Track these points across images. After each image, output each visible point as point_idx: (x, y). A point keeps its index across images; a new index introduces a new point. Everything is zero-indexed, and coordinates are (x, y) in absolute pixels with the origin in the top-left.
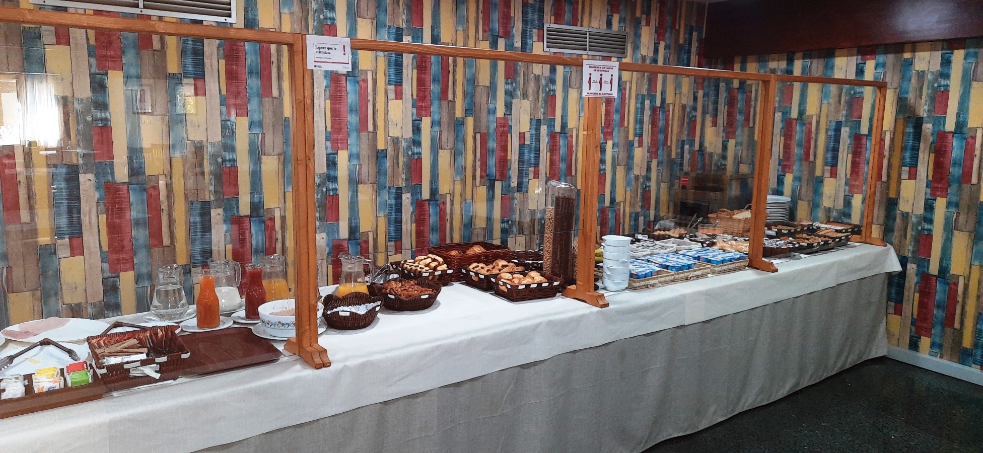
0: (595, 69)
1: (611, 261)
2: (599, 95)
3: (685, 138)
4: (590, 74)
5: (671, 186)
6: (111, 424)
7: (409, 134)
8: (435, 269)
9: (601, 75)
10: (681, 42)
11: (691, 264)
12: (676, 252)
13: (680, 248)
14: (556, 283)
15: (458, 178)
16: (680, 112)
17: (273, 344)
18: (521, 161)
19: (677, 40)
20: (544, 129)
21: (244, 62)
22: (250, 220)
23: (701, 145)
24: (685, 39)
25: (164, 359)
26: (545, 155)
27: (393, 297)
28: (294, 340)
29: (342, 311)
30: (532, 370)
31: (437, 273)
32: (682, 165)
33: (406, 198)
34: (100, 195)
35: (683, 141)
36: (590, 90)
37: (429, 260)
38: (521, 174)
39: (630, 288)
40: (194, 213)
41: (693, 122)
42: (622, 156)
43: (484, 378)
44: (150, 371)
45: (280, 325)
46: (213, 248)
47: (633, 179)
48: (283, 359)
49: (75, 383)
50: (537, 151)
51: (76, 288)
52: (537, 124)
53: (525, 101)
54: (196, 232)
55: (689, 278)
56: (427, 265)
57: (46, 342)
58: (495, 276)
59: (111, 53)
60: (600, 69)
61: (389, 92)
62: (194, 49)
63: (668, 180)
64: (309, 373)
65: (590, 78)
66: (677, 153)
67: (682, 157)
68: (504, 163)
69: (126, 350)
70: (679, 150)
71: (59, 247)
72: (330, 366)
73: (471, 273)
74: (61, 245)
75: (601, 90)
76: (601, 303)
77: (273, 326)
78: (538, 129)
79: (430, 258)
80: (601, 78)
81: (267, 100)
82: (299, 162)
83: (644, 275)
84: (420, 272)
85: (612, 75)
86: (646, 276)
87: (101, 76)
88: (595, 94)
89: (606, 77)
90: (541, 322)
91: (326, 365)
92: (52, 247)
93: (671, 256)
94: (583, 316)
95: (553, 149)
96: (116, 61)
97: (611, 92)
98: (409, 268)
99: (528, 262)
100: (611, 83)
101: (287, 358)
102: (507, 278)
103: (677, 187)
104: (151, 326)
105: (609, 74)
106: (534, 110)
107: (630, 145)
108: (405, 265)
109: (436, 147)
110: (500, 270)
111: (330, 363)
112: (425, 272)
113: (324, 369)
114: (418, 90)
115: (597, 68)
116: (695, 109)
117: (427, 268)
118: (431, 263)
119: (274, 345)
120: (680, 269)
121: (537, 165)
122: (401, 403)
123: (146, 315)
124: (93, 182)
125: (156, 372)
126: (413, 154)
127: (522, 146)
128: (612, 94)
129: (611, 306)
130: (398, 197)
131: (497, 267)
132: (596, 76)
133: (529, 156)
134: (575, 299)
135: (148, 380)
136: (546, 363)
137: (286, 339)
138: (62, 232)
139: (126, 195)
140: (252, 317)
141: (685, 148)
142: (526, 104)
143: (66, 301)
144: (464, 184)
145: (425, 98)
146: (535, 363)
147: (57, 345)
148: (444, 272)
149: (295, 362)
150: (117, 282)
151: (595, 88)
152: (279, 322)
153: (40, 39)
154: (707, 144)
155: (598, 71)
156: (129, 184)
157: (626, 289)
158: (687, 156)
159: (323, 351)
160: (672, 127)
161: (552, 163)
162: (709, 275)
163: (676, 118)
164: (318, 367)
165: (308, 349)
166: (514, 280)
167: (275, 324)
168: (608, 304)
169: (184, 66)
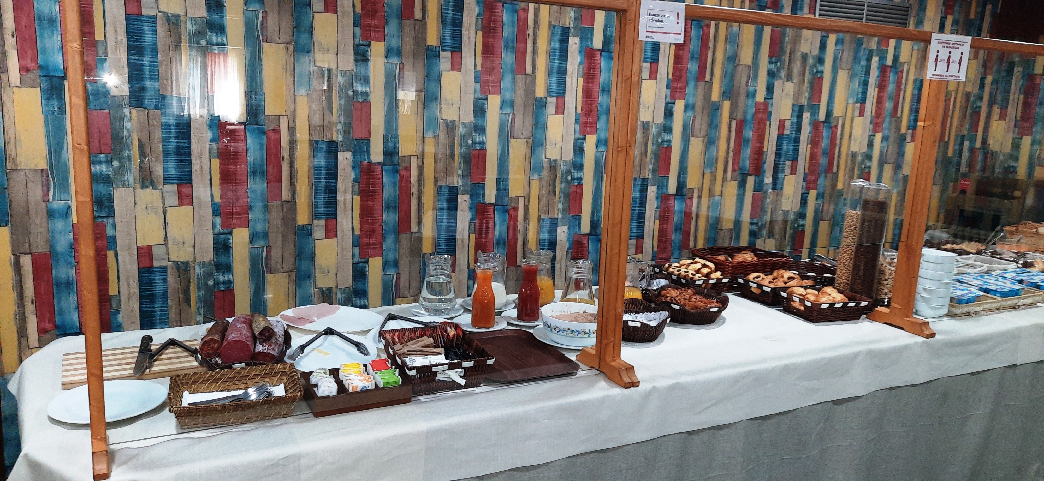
0: (944, 45)
1: (928, 281)
2: (945, 77)
3: (965, 133)
4: (938, 52)
5: (944, 190)
6: (430, 434)
7: (660, 119)
8: (708, 275)
9: (950, 53)
10: (972, 16)
11: (1018, 290)
12: (988, 272)
13: (992, 267)
14: (864, 304)
15: (708, 171)
16: (963, 102)
17: (564, 353)
18: (778, 155)
19: (968, 14)
20: (806, 116)
21: (501, 34)
22: (494, 208)
23: (984, 142)
24: (976, 13)
25: (470, 364)
26: (804, 148)
27: (677, 307)
28: (593, 352)
29: (632, 321)
30: (844, 407)
31: (712, 282)
32: (959, 165)
33: (652, 191)
34: (356, 175)
35: (963, 137)
36: (935, 70)
37: (698, 266)
38: (776, 169)
39: (951, 315)
40: (442, 198)
41: (976, 113)
42: (892, 150)
43: (794, 412)
44: (456, 376)
45: (569, 332)
46: (458, 237)
47: (901, 180)
48: (580, 373)
49: (387, 383)
50: (797, 141)
51: (328, 272)
52: (799, 111)
53: (789, 83)
54: (443, 219)
55: (1017, 307)
56: (698, 271)
57: (329, 332)
58: (785, 289)
59: (374, 22)
60: (949, 45)
61: (643, 70)
62: (454, 19)
63: (941, 181)
64: (617, 391)
65: (937, 56)
66: (954, 151)
67: (960, 155)
68: (759, 155)
69: (424, 349)
70: (957, 147)
71: (316, 228)
72: (638, 386)
73: (751, 284)
74: (316, 226)
75: (947, 71)
76: (927, 332)
77: (560, 333)
78: (800, 116)
79: (699, 262)
80: (949, 57)
81: (520, 77)
82: (620, 149)
83: (965, 301)
84: (692, 278)
85: (962, 54)
86: (968, 301)
87: (365, 47)
88: (941, 76)
89: (956, 56)
90: (860, 352)
91: (635, 384)
92: (309, 228)
93: (986, 277)
94: (906, 347)
95: (814, 142)
96: (379, 31)
97: (958, 74)
98: (677, 273)
99: (810, 274)
100: (960, 63)
101: (585, 372)
102: (800, 293)
103: (950, 190)
104: (428, 322)
105: (959, 52)
106: (798, 94)
107: (902, 139)
108: (671, 270)
109: (687, 136)
110: (786, 283)
111: (639, 382)
112: (699, 280)
113: (632, 389)
114: (675, 69)
115: (946, 44)
116: (981, 98)
117: (700, 275)
118: (701, 268)
119: (566, 355)
120: (1004, 295)
121: (795, 159)
122: (704, 434)
123: (414, 307)
124: (350, 161)
125: (461, 377)
126: (663, 141)
127: (780, 136)
128: (959, 77)
129: (937, 337)
130: (644, 191)
131: (781, 279)
132: (944, 55)
133: (787, 147)
134: (886, 323)
135: (452, 386)
136: (861, 400)
137: (581, 348)
138: (319, 212)
139: (380, 176)
140: (525, 318)
141: (964, 145)
142: (790, 87)
143: (319, 286)
144: (713, 181)
145: (681, 78)
146: (847, 400)
147: (340, 335)
148: (719, 280)
149: (595, 377)
150: (366, 267)
151: (941, 69)
152: (569, 329)
153: (310, 6)
154: (991, 141)
155: (947, 47)
156: (383, 164)
157: (945, 315)
158: (966, 154)
159: (630, 369)
160: (952, 118)
161: (813, 156)
162: (1039, 304)
163: (958, 108)
164: (627, 386)
165: (613, 364)
166: (808, 296)
167: (563, 331)
168: (935, 334)
169: (442, 38)
